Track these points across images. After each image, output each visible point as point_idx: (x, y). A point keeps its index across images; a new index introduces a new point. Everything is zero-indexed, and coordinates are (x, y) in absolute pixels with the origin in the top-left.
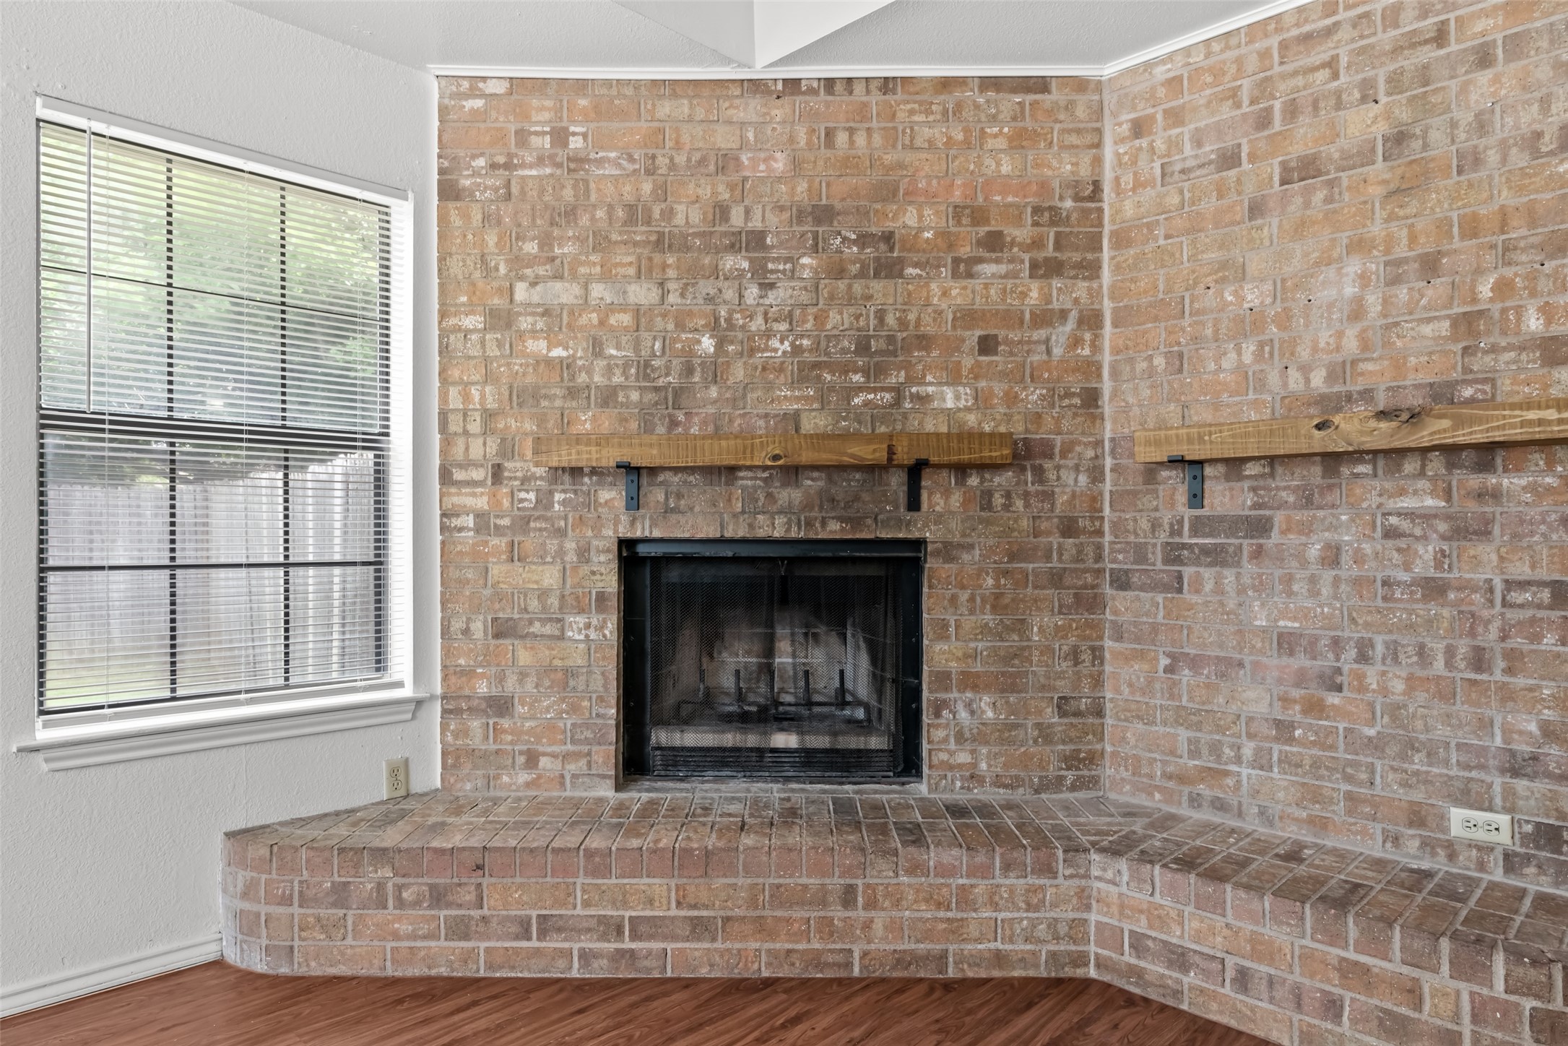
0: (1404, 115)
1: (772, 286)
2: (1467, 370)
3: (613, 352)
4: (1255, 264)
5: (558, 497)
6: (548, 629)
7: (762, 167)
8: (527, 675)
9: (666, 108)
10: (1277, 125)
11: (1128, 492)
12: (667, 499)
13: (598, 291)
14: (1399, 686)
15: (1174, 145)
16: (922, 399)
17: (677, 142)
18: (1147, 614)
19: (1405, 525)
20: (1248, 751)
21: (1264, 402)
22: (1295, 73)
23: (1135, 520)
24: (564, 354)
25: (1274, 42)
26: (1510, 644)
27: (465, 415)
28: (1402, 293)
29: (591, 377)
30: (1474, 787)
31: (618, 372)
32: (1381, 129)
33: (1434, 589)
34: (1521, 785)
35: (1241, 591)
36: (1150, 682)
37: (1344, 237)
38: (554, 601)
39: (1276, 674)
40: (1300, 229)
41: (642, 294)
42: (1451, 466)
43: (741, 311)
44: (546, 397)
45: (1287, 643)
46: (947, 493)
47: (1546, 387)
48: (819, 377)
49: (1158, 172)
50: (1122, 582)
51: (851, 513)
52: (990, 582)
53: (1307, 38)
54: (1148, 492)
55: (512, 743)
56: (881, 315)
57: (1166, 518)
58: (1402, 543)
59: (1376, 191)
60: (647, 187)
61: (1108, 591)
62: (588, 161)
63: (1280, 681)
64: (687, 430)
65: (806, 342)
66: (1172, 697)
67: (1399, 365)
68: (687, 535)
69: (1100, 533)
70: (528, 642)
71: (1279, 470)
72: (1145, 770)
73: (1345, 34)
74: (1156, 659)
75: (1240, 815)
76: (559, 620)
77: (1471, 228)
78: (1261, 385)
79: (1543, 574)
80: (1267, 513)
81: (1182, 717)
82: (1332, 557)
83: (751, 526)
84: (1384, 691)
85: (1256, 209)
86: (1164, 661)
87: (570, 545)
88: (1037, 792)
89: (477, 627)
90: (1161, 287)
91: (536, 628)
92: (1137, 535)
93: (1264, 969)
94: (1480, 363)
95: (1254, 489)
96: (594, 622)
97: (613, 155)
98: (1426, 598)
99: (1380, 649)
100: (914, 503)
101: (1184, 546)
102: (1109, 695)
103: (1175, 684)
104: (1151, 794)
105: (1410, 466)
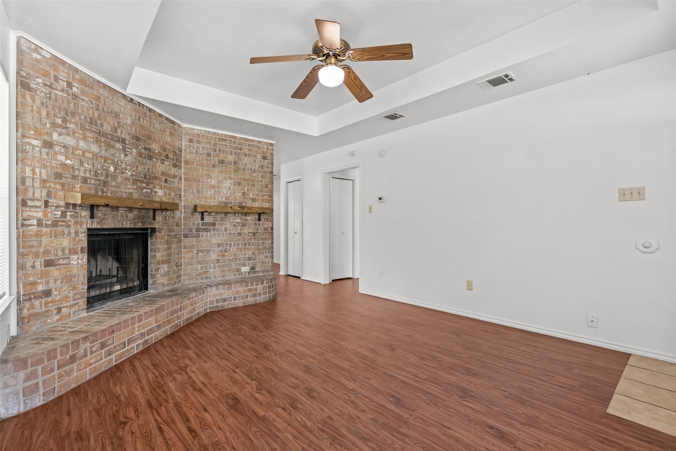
0: (236, 159)
1: (127, 155)
2: (244, 201)
3: (87, 166)
4: (213, 175)
5: (69, 214)
6: (65, 261)
7: (125, 120)
8: (58, 279)
9: (102, 91)
10: (217, 152)
11: (188, 217)
12: (101, 215)
13: (82, 143)
14: (235, 250)
15: (198, 148)
16: (156, 192)
17: (105, 103)
18: (192, 243)
19: (236, 224)
20: (212, 266)
21: (215, 202)
22: (220, 144)
23: (189, 223)
24: (71, 163)
25: (217, 137)
26: (249, 242)
27: (33, 179)
28: (236, 187)
29: (80, 173)
30: (245, 264)
31: (88, 172)
32: (233, 160)
33: (240, 234)
34: (250, 261)
35: (211, 236)
36: (193, 257)
37: (228, 176)
38: (67, 251)
39: (217, 251)
40: (221, 172)
41: (95, 148)
42: (242, 215)
43: (120, 161)
44: (65, 177)
45: (219, 245)
46: (160, 216)
47: (252, 205)
48: (137, 183)
49: (195, 152)
50: (186, 236)
51: (143, 221)
52: (166, 238)
53: (222, 139)
54: (192, 217)
55: (52, 306)
56: (148, 169)
57: (196, 222)
58: (236, 227)
59: (232, 170)
60: (96, 114)
61: (182, 238)
62: (79, 98)
63: (218, 252)
64: (107, 194)
65: (134, 173)
66: (197, 259)
67: (235, 199)
68: (106, 227)
69: (181, 226)
70: (57, 267)
71: (217, 214)
72: (191, 275)
73: (228, 141)
74: (194, 252)
75: (211, 278)
76: (69, 258)
77: (244, 180)
78: (214, 198)
79: (252, 231)
80: (215, 222)
81: (199, 263)
82: (226, 230)
83: (122, 224)
84: (233, 251)
85: (214, 166)
86: (195, 252)
87: (73, 231)
88: (173, 286)
89: (38, 264)
90: (195, 175)
91: (61, 262)
92: (189, 226)
93: (238, 295)
94: (245, 200)
95: (213, 218)
96: (80, 257)
97: (87, 99)
98: (239, 236)
99: (233, 244)
100: (154, 219)
101: (200, 228)
102: (183, 261)
103: (198, 256)
104: (193, 280)
105: (237, 215)
